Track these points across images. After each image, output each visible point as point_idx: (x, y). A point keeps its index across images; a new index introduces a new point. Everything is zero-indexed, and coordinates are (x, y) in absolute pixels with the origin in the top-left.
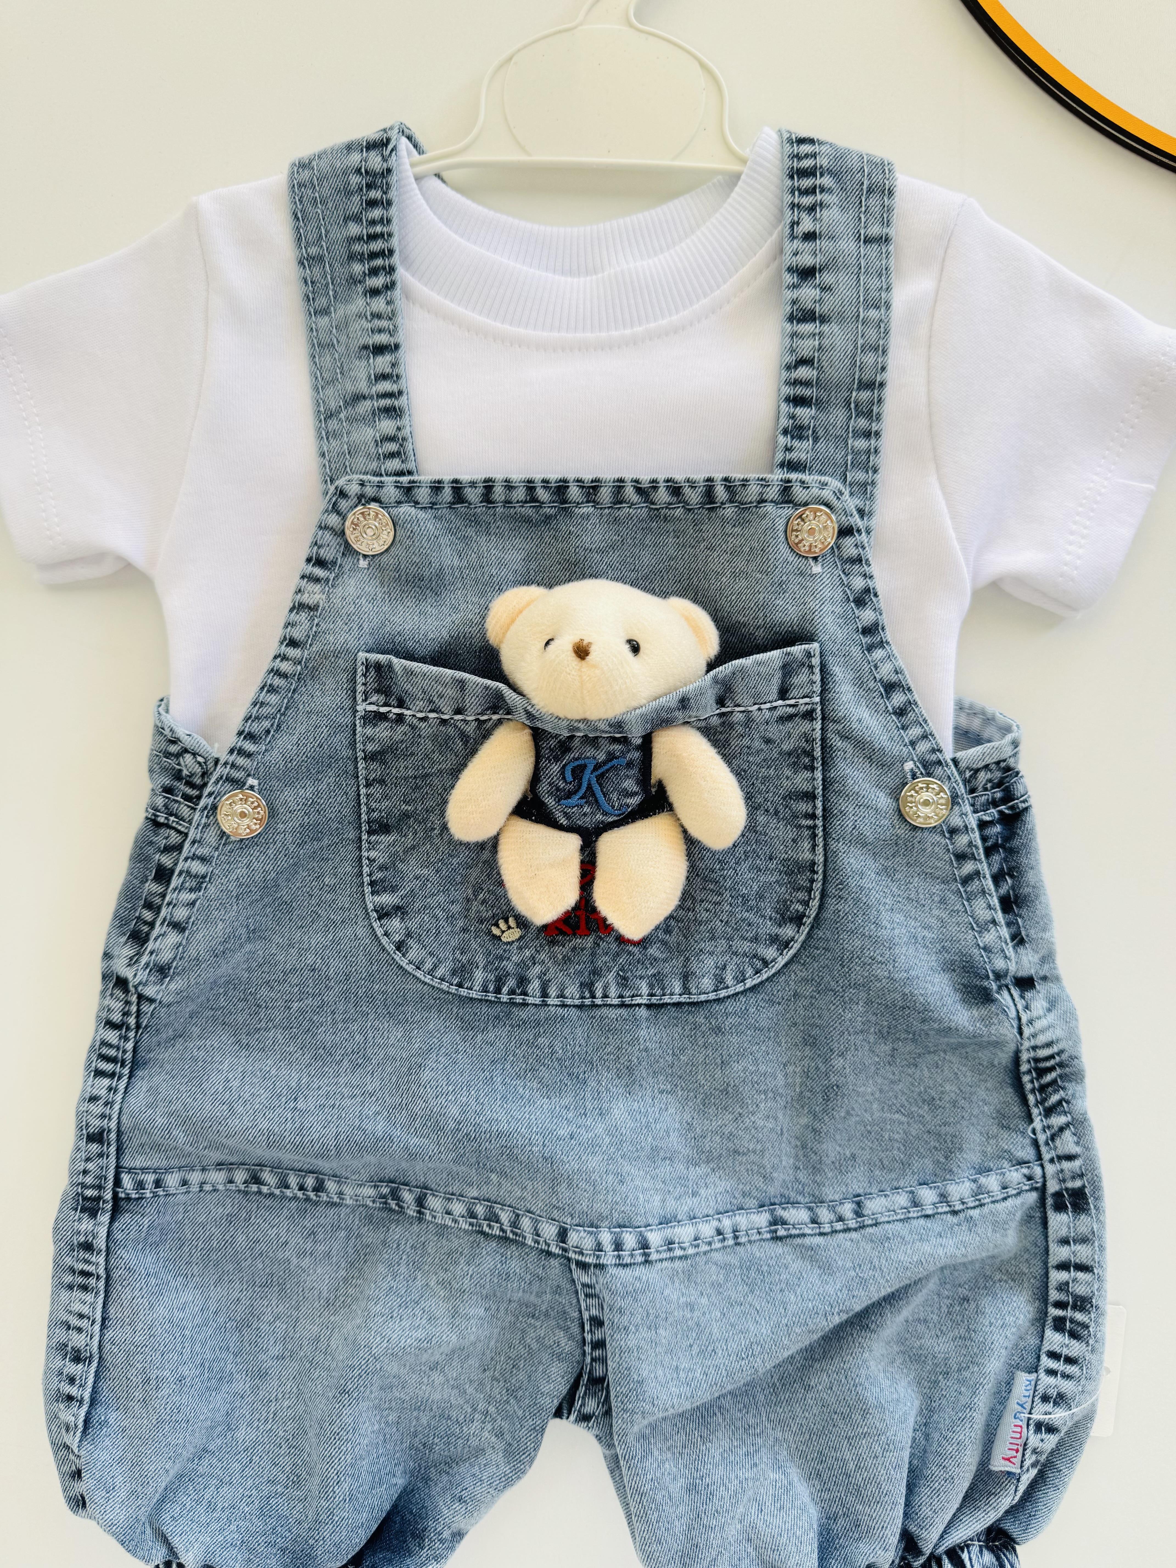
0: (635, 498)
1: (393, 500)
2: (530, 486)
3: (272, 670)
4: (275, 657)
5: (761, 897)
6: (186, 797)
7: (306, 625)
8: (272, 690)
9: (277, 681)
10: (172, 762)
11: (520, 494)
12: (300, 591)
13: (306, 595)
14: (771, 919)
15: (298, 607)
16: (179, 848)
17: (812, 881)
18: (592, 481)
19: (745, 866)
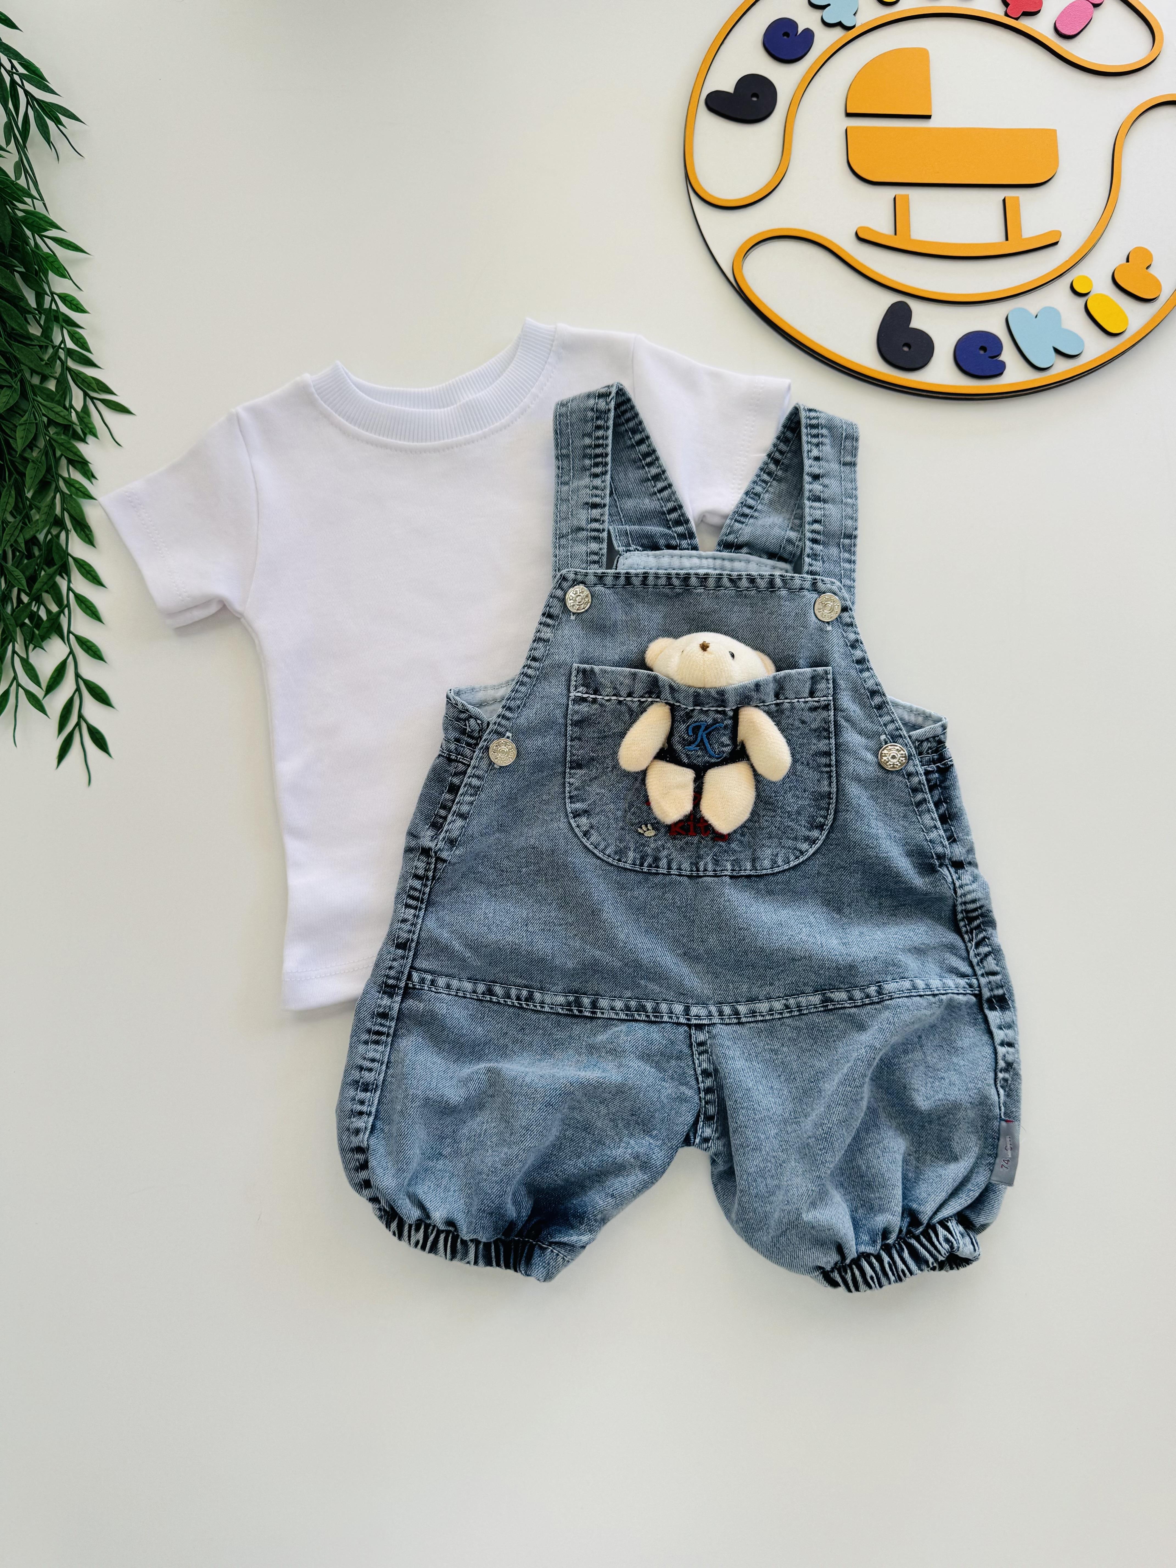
0: (728, 584)
1: (592, 583)
2: (669, 577)
3: (523, 673)
4: (524, 667)
5: (798, 813)
6: (468, 744)
7: (542, 650)
8: (522, 684)
9: (526, 679)
10: (461, 724)
11: (663, 581)
12: (539, 631)
13: (543, 634)
14: (805, 827)
15: (537, 640)
16: (464, 773)
17: (829, 804)
18: (704, 575)
19: (790, 795)
